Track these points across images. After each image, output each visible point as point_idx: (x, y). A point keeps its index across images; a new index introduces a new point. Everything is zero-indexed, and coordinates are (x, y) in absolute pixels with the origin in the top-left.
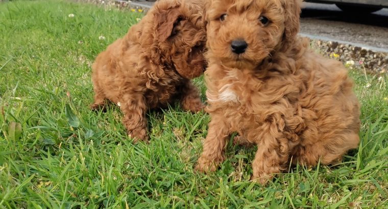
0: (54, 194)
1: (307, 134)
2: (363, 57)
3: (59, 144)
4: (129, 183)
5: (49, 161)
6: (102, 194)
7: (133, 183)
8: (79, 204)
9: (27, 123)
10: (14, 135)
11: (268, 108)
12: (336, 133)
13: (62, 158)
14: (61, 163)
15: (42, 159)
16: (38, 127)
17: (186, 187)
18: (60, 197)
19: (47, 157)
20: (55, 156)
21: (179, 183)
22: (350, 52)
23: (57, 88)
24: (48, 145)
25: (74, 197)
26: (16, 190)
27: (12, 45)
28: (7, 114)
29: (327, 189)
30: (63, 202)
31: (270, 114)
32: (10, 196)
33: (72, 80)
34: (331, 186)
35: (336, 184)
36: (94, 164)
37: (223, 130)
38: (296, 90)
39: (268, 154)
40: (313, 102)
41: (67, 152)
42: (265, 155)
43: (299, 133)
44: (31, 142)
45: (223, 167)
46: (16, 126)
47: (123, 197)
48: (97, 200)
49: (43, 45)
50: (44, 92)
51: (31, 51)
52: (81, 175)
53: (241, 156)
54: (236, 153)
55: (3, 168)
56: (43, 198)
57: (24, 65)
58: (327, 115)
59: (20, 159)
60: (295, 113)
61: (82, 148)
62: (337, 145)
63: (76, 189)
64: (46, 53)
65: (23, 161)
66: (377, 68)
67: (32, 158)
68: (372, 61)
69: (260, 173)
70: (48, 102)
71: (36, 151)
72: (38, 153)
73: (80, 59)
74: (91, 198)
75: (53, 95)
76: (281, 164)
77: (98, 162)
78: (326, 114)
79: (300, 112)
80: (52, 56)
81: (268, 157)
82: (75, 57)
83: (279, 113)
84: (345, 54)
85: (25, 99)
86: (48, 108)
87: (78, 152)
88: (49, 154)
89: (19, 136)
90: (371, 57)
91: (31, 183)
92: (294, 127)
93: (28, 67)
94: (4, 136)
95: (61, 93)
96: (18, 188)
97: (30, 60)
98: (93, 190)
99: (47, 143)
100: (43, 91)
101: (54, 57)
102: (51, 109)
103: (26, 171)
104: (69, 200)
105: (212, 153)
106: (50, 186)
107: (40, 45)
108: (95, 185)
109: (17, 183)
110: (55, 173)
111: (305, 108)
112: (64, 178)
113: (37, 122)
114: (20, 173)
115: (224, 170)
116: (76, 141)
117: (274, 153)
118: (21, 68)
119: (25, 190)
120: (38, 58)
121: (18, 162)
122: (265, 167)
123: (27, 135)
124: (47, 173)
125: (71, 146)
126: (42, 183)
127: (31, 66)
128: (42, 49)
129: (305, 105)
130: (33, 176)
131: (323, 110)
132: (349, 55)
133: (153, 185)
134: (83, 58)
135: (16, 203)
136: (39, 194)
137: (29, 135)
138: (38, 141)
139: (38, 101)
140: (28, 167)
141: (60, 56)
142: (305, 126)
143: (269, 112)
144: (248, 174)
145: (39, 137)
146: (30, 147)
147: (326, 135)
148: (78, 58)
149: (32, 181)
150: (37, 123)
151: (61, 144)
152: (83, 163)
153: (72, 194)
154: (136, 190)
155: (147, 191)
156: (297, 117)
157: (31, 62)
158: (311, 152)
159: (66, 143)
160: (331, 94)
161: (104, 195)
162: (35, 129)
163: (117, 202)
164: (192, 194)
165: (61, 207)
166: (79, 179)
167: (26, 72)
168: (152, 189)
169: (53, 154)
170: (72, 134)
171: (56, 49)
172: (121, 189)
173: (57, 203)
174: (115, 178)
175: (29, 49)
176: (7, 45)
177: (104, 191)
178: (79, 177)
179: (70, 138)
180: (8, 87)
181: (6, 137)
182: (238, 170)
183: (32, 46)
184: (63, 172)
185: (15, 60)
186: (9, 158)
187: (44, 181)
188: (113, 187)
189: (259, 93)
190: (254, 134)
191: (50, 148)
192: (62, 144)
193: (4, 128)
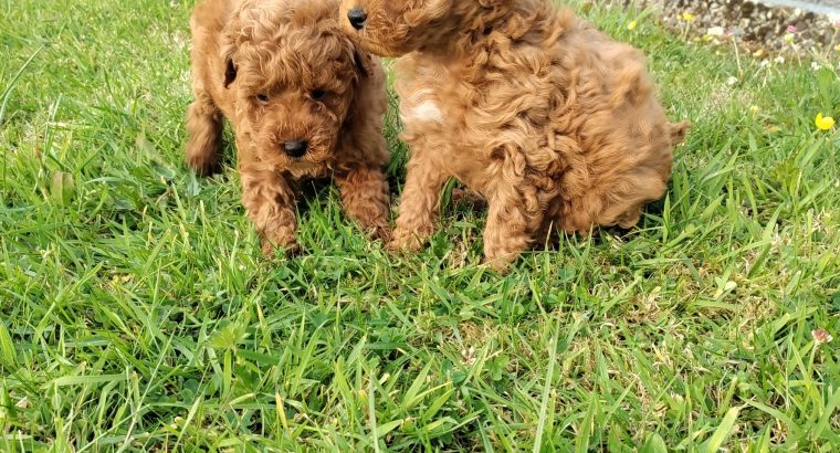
0: (138, 296)
1: (571, 178)
2: (747, 17)
3: (141, 210)
4: (266, 275)
5: (127, 239)
6: (219, 294)
7: (273, 275)
8: (181, 310)
9: (83, 171)
10: (61, 196)
11: (495, 135)
12: (618, 172)
13: (149, 234)
14: (148, 244)
15: (113, 237)
16: (103, 180)
17: (367, 279)
18: (148, 299)
19: (121, 232)
20: (137, 231)
21: (355, 274)
22: (722, 8)
23: (133, 102)
24: (123, 212)
25: (172, 299)
26: (74, 289)
27: (38, 11)
28: (44, 157)
29: (606, 277)
30: (153, 307)
31: (497, 146)
32: (64, 299)
33: (161, 85)
34: (614, 270)
35: (623, 267)
36: (206, 244)
37: (429, 175)
38: (541, 102)
39: (506, 216)
40: (576, 123)
41: (157, 222)
42: (500, 218)
43: (556, 177)
44: (91, 206)
45: (433, 244)
46: (64, 178)
47: (256, 298)
48: (212, 304)
49: (100, 11)
50: (109, 111)
51: (78, 24)
52: (184, 262)
53: (467, 224)
54: (460, 218)
55: (48, 252)
56: (120, 302)
57: (66, 55)
58: (603, 143)
59: (76, 238)
60: (542, 143)
61: (184, 216)
62: (621, 194)
63: (176, 287)
64: (108, 29)
65: (80, 242)
66: (773, 40)
67: (95, 235)
68: (763, 25)
69: (495, 250)
70: (118, 130)
71: (102, 222)
72: (107, 225)
73: (176, 39)
74: (202, 300)
75: (126, 116)
76: (527, 231)
77: (213, 239)
78: (601, 142)
79: (551, 141)
80: (120, 32)
81: (506, 222)
82: (164, 34)
83: (513, 144)
84: (713, 11)
85: (73, 125)
86: (118, 141)
87: (177, 223)
88: (125, 227)
89: (70, 197)
90: (762, 16)
91: (97, 279)
92: (543, 167)
93: (74, 60)
94: (42, 197)
95: (142, 111)
96: (76, 285)
97: (77, 44)
98: (205, 287)
99: (120, 208)
100: (106, 109)
101: (123, 37)
102: (123, 143)
103: (88, 257)
104: (163, 304)
105: (413, 217)
106: (131, 283)
107: (94, 10)
108: (208, 280)
109: (73, 279)
110: (138, 260)
111: (561, 134)
112: (154, 267)
113: (100, 169)
114: (77, 261)
115: (435, 248)
116: (172, 204)
117: (516, 213)
118: (60, 60)
119: (88, 290)
120: (93, 41)
121: (72, 242)
122: (501, 238)
123: (84, 194)
124: (124, 260)
125: (164, 213)
126: (116, 278)
127: (80, 56)
128: (99, 19)
129: (561, 130)
130: (100, 265)
131: (595, 136)
132: (720, 13)
133: (309, 278)
134: (180, 36)
135: (75, 311)
136: (113, 294)
137: (88, 193)
138: (104, 205)
139: (99, 128)
140: (91, 252)
141: (135, 34)
142: (565, 166)
143: (496, 143)
144: (477, 254)
145: (105, 197)
146: (92, 216)
147: (603, 176)
148: (171, 37)
149: (99, 275)
150: (99, 171)
151: (145, 209)
152: (186, 240)
153: (168, 294)
154: (280, 287)
155: (298, 288)
156: (547, 149)
157: (79, 49)
158: (581, 208)
159: (155, 208)
160: (609, 108)
161: (224, 296)
162: (97, 183)
163: (245, 306)
164: (375, 293)
165: (150, 314)
166: (181, 270)
167: (71, 70)
168: (307, 285)
169: (134, 228)
170: (164, 191)
171: (126, 19)
172: (253, 284)
173: (143, 309)
174: (241, 267)
175: (73, 21)
176: (29, 13)
177: (222, 289)
178: (180, 266)
179: (161, 197)
180: (40, 102)
181: (46, 198)
182: (460, 248)
183: (78, 13)
184: (151, 258)
185: (47, 45)
186: (56, 236)
187: (119, 274)
188: (240, 283)
189: (476, 109)
190: (483, 181)
191: (128, 216)
192: (148, 210)
193: (44, 183)
